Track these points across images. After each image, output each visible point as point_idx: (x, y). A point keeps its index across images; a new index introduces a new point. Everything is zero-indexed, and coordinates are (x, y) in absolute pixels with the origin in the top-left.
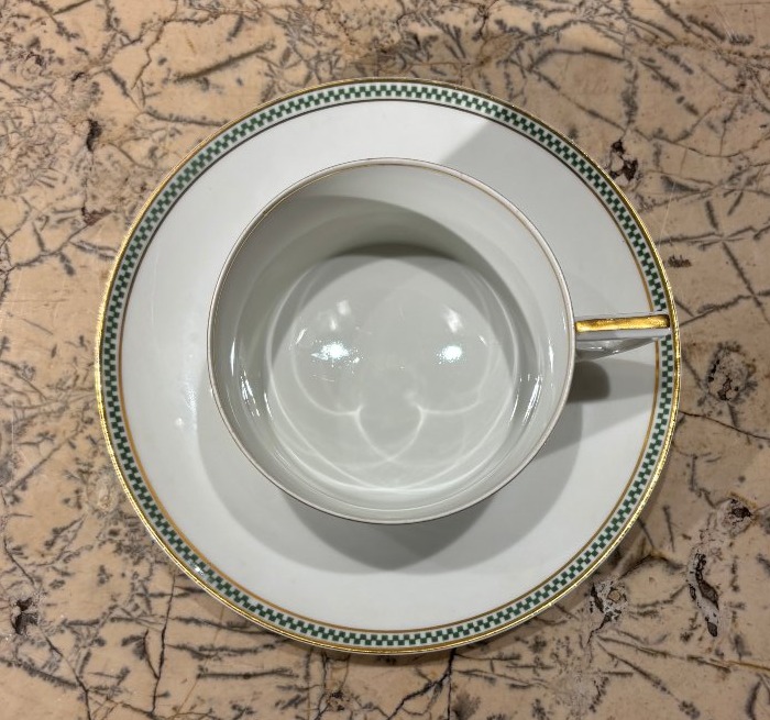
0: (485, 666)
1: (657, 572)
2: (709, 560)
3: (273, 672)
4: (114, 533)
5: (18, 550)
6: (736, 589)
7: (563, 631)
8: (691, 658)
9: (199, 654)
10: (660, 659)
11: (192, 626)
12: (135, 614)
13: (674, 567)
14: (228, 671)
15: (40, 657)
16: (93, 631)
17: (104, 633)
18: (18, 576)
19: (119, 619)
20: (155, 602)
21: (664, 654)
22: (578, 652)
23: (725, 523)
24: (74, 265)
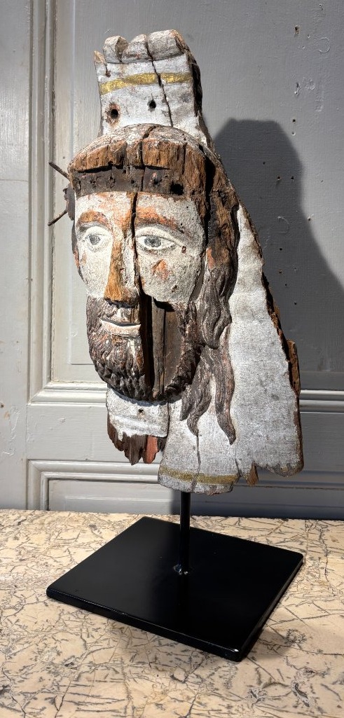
0: (206, 713)
1: (278, 687)
2: (300, 685)
3: (110, 711)
4: (48, 668)
5: (8, 671)
6: (314, 693)
7: (239, 703)
8: (299, 713)
9: (78, 704)
10: (285, 713)
11: (76, 695)
12: (52, 691)
13: (285, 686)
14: (90, 709)
15: (7, 702)
16: (33, 695)
17: (37, 696)
18: (6, 678)
19: (45, 692)
20: (61, 688)
21: (287, 711)
22: (247, 709)
23: (304, 674)
24: (48, 604)
